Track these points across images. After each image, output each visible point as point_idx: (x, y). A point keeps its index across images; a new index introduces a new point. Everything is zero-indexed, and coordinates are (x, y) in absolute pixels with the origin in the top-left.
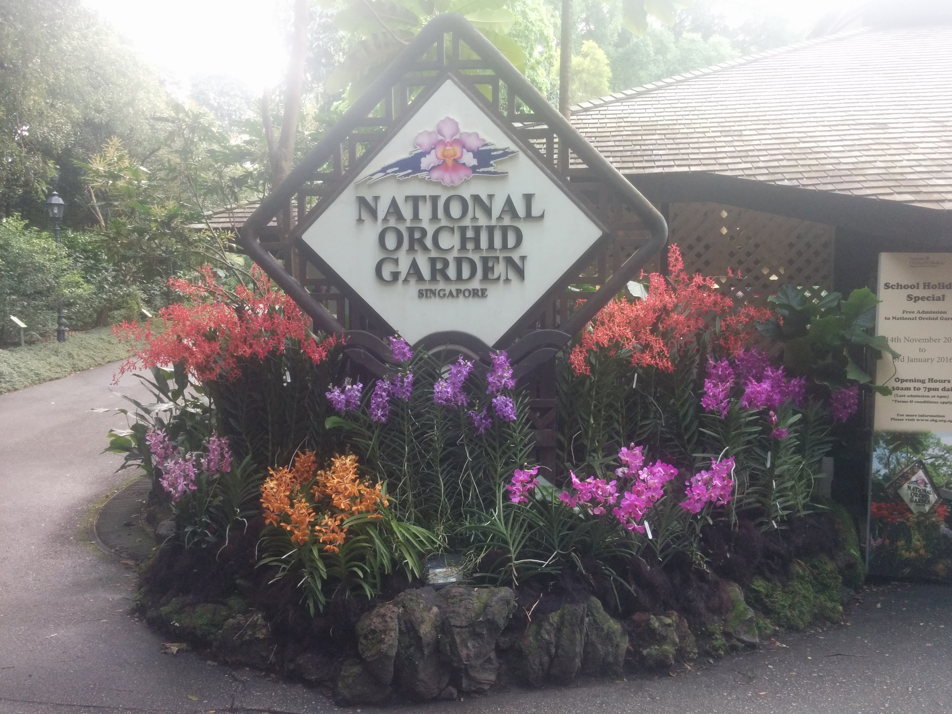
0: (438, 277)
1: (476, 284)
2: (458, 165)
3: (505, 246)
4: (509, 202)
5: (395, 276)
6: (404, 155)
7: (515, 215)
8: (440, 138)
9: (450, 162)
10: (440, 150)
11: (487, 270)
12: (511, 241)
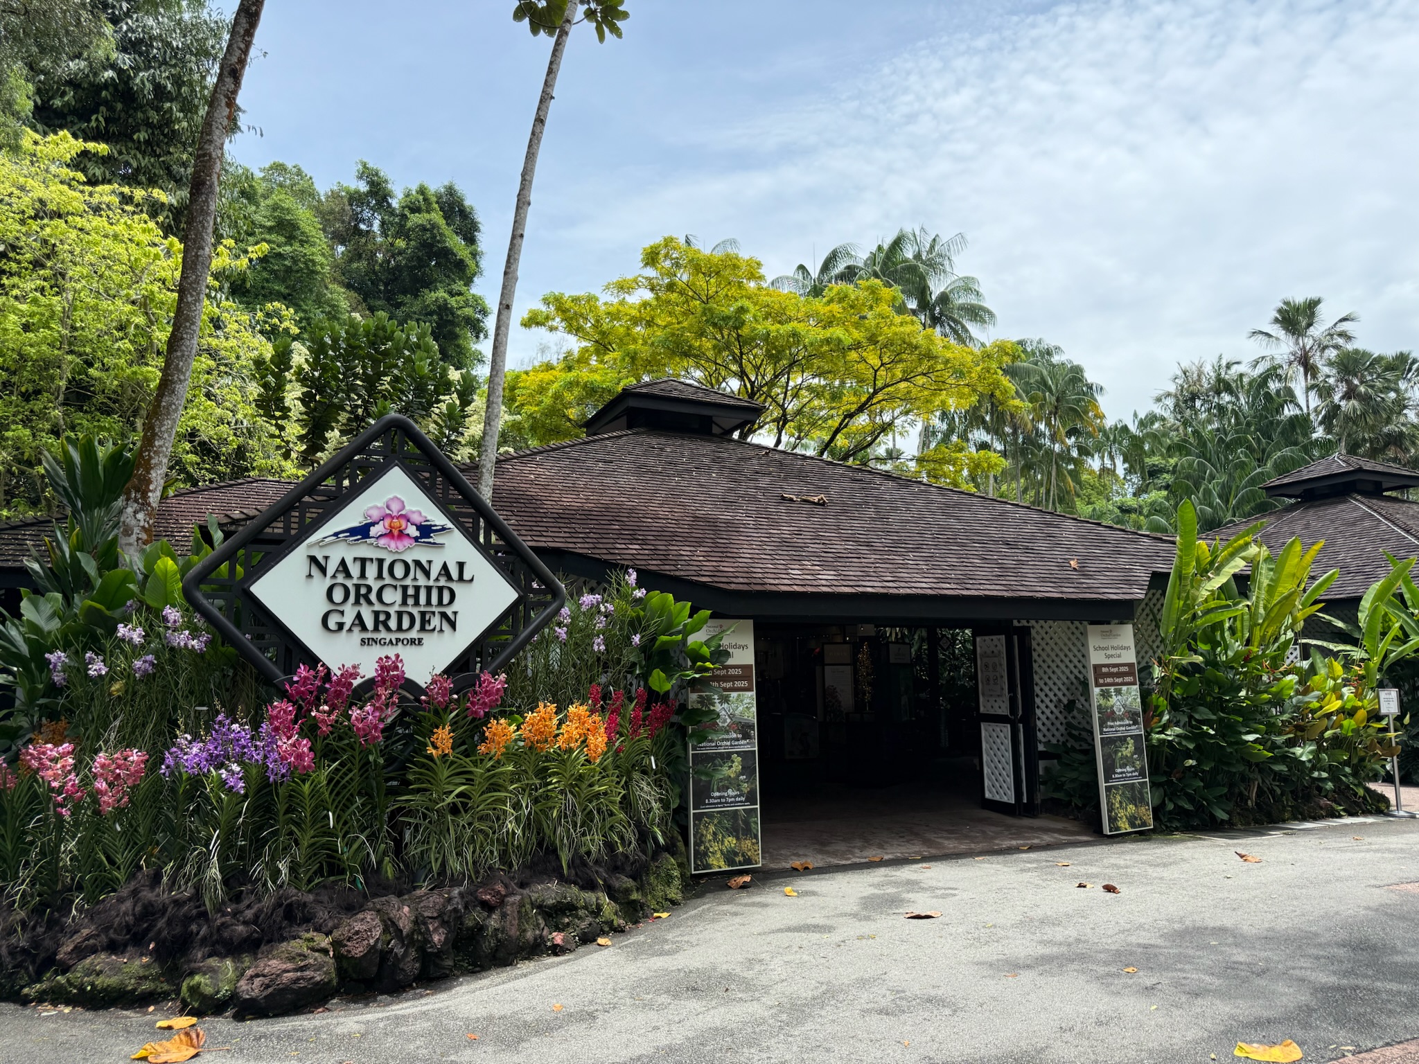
0: (381, 627)
1: (414, 634)
2: (402, 535)
3: (440, 603)
4: (445, 567)
5: (341, 626)
6: (355, 524)
7: (449, 578)
8: (388, 512)
9: (396, 532)
10: (387, 522)
11: (424, 621)
12: (446, 599)
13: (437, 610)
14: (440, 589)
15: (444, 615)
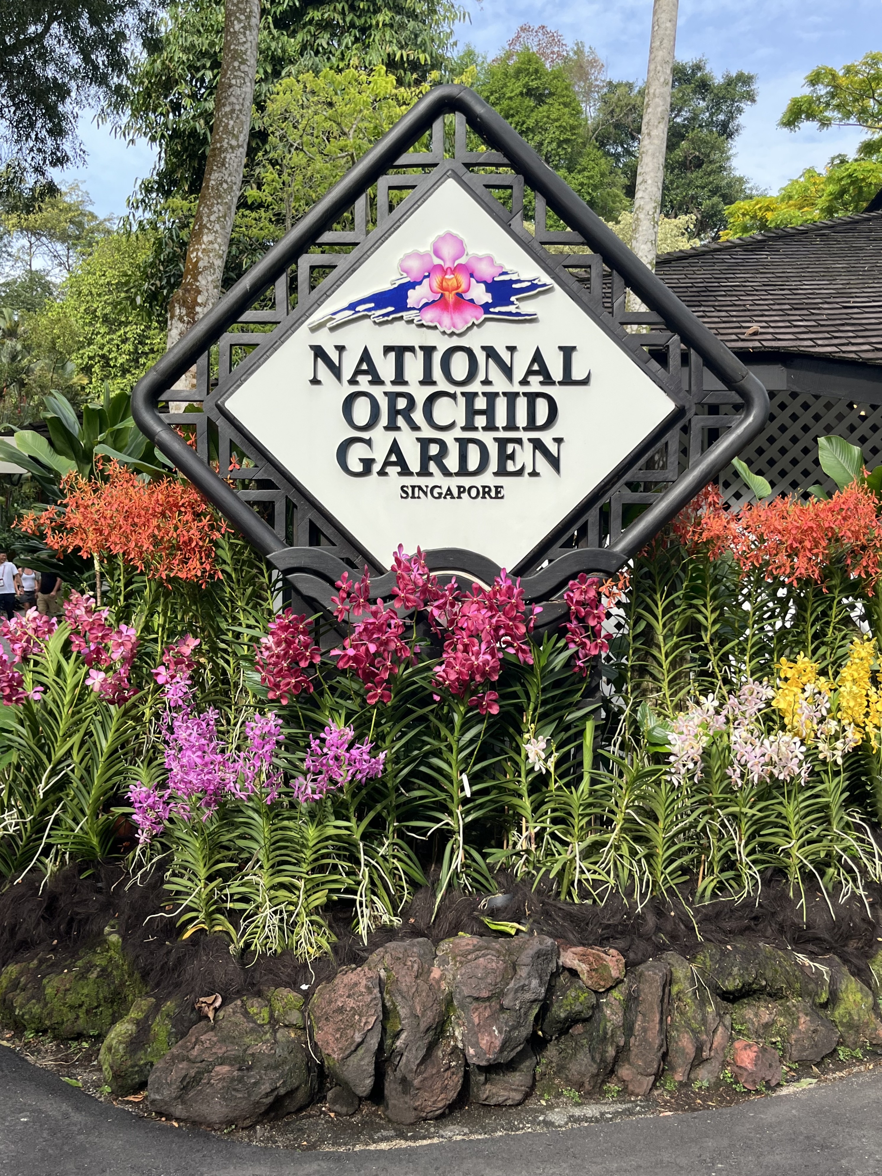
0: (433, 467)
1: (488, 479)
2: (462, 302)
3: (532, 423)
4: (538, 357)
5: (368, 463)
7: (547, 378)
8: (437, 261)
9: (450, 297)
10: (436, 280)
11: (505, 457)
12: (541, 418)
13: (525, 436)
14: (532, 398)
15: (538, 445)
